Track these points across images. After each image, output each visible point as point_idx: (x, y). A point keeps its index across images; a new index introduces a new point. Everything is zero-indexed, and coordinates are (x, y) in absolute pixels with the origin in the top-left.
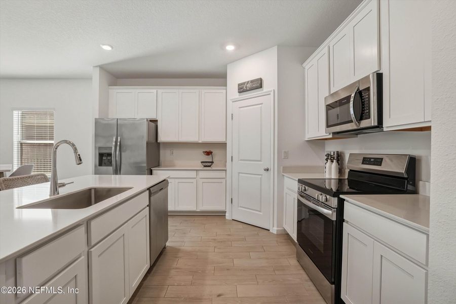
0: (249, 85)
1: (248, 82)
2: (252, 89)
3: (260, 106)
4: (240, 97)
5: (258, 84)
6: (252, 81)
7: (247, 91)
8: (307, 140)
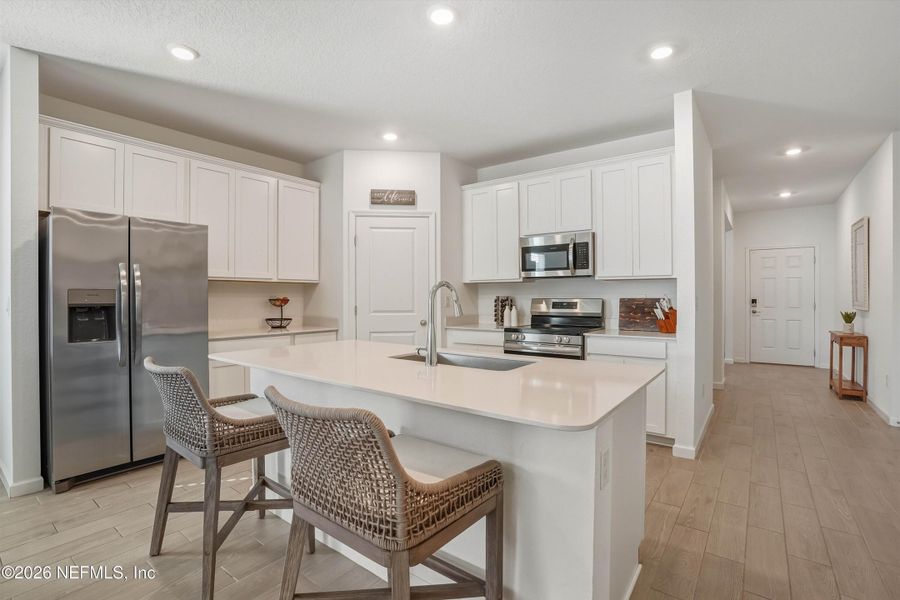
0: (393, 197)
1: (392, 192)
2: (397, 203)
3: (412, 231)
4: (373, 210)
5: (408, 199)
6: (399, 192)
7: (388, 203)
8: (467, 282)
